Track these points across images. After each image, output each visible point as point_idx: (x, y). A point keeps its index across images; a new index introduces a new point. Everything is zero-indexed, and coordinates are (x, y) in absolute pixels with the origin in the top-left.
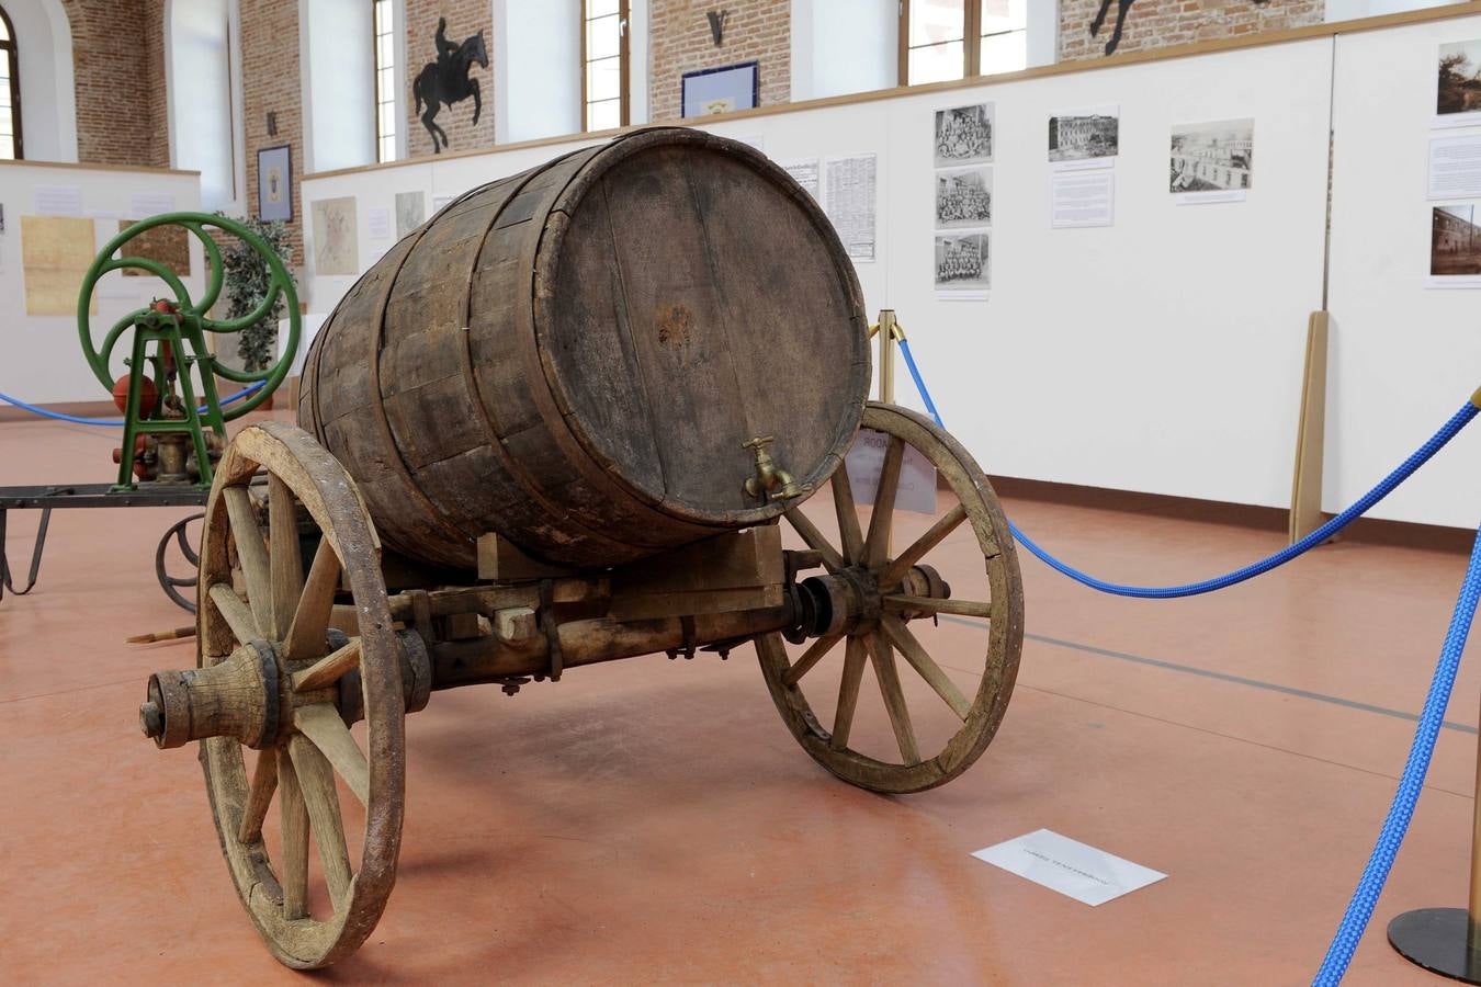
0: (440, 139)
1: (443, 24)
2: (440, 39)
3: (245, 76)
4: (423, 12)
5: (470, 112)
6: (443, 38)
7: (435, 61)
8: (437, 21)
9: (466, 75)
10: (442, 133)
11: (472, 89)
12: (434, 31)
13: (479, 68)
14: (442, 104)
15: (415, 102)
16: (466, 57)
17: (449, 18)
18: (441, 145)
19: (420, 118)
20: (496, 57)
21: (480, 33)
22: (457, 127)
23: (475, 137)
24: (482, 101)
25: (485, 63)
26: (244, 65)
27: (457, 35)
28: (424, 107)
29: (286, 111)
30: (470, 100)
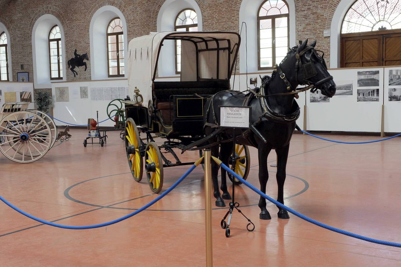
0: (75, 73)
1: (76, 51)
2: (75, 54)
3: (12, 55)
4: (70, 48)
5: (84, 69)
6: (76, 54)
7: (74, 58)
8: (74, 50)
9: (83, 61)
10: (76, 72)
11: (85, 64)
12: (74, 52)
13: (86, 60)
14: (76, 67)
15: (68, 66)
16: (83, 58)
17: (77, 50)
18: (76, 74)
19: (70, 69)
20: (91, 59)
21: (87, 53)
22: (80, 71)
23: (85, 73)
24: (87, 67)
25: (88, 59)
26: (12, 53)
27: (80, 53)
28: (71, 67)
29: (27, 64)
30: (84, 66)
